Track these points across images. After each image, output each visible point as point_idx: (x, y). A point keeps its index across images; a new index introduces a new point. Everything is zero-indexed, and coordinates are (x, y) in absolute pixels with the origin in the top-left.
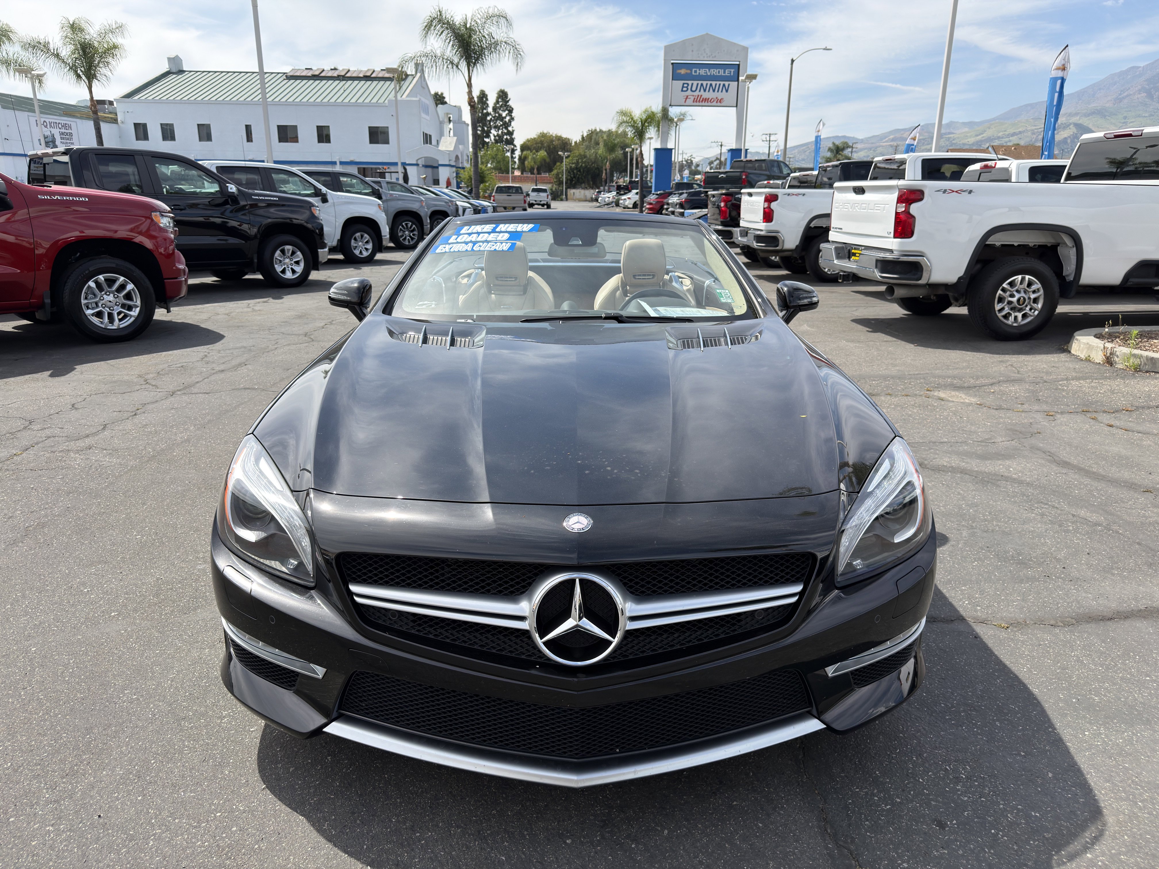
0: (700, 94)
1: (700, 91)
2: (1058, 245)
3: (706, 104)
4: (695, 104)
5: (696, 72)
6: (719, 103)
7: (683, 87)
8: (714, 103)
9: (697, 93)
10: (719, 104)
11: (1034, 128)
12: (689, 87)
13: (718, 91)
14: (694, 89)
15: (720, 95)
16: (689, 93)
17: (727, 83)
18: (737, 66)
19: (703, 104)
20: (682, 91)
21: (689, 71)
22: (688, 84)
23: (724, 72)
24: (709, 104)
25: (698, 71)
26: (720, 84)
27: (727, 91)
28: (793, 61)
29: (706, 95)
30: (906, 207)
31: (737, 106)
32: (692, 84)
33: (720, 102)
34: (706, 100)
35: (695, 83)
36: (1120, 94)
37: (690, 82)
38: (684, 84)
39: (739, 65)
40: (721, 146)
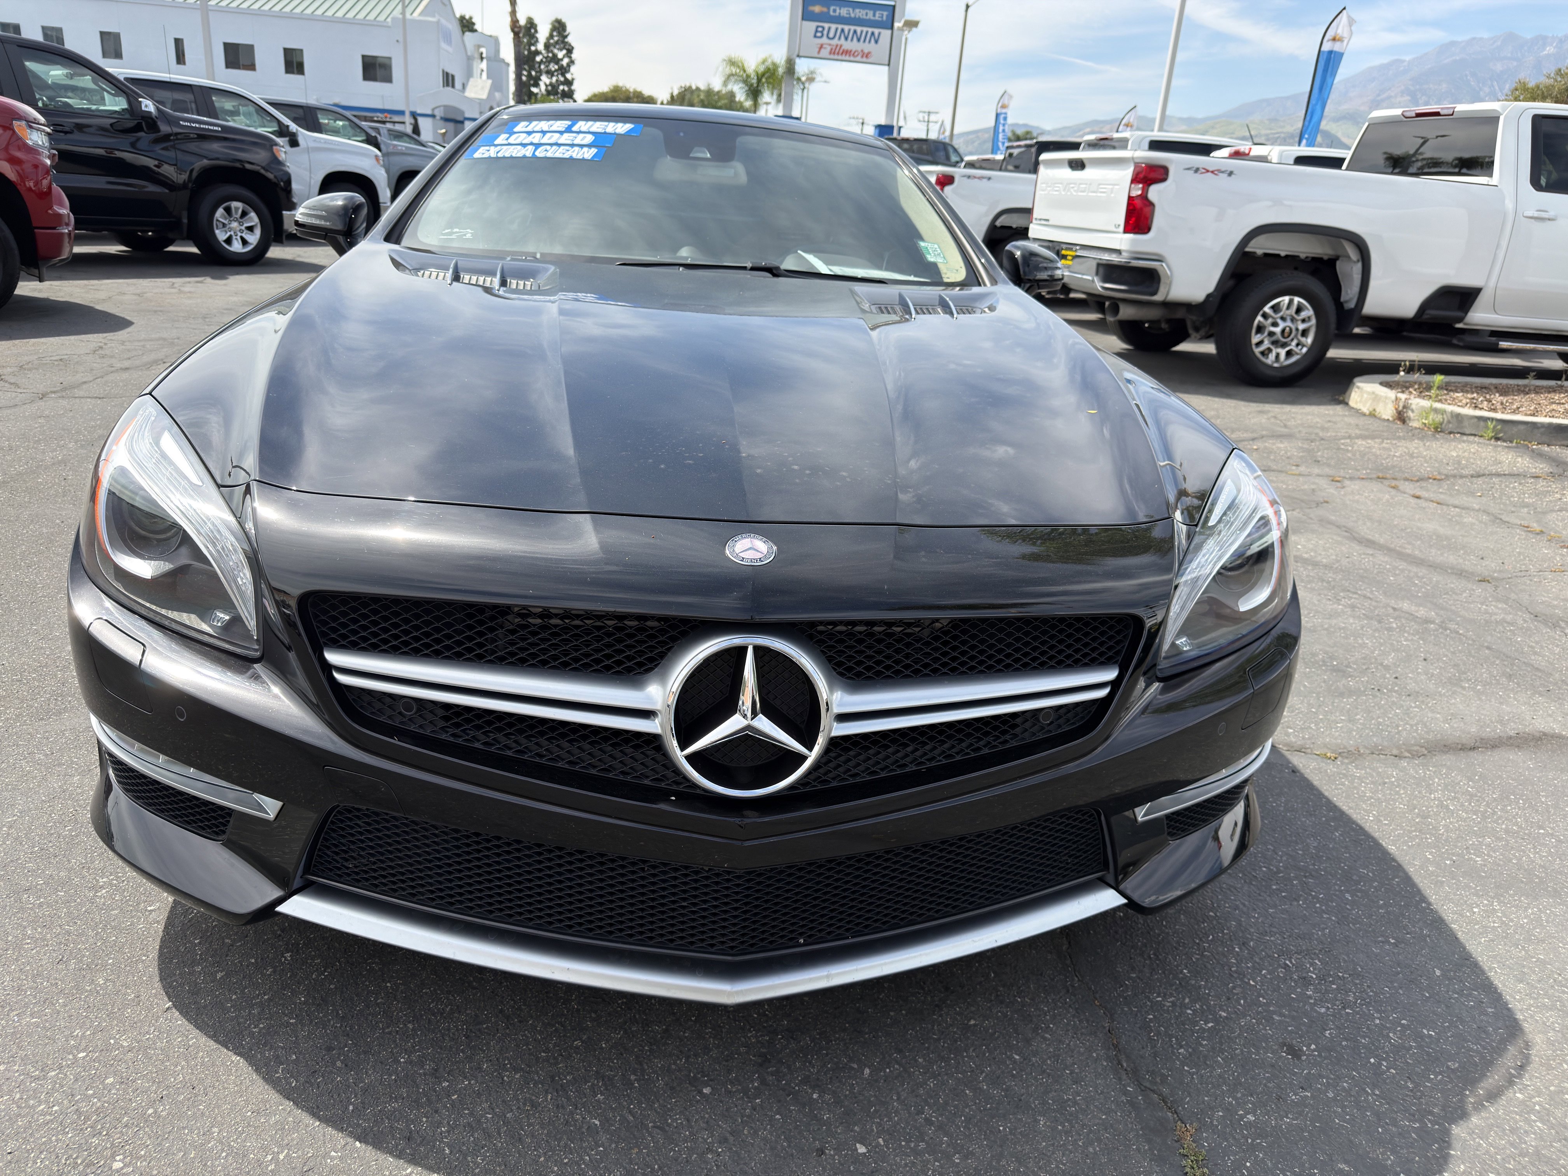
0: (839, 43)
1: (840, 38)
2: (1337, 258)
3: (847, 58)
4: (832, 56)
5: (835, 11)
6: (865, 57)
7: (817, 31)
8: (859, 58)
9: (835, 42)
10: (864, 59)
11: (1269, 132)
12: (825, 32)
13: (864, 41)
14: (831, 35)
15: (867, 47)
16: (824, 40)
17: (876, 31)
18: (891, 8)
19: (843, 57)
20: (815, 36)
21: (825, 10)
22: (823, 28)
23: (874, 15)
24: (852, 58)
25: (838, 11)
26: (867, 32)
27: (876, 42)
28: (968, 7)
29: (847, 45)
30: (1143, 189)
31: (889, 65)
32: (829, 29)
33: (867, 57)
34: (847, 52)
35: (833, 26)
36: (1379, 95)
37: (826, 25)
38: (818, 27)
39: (894, 7)
40: (863, 124)
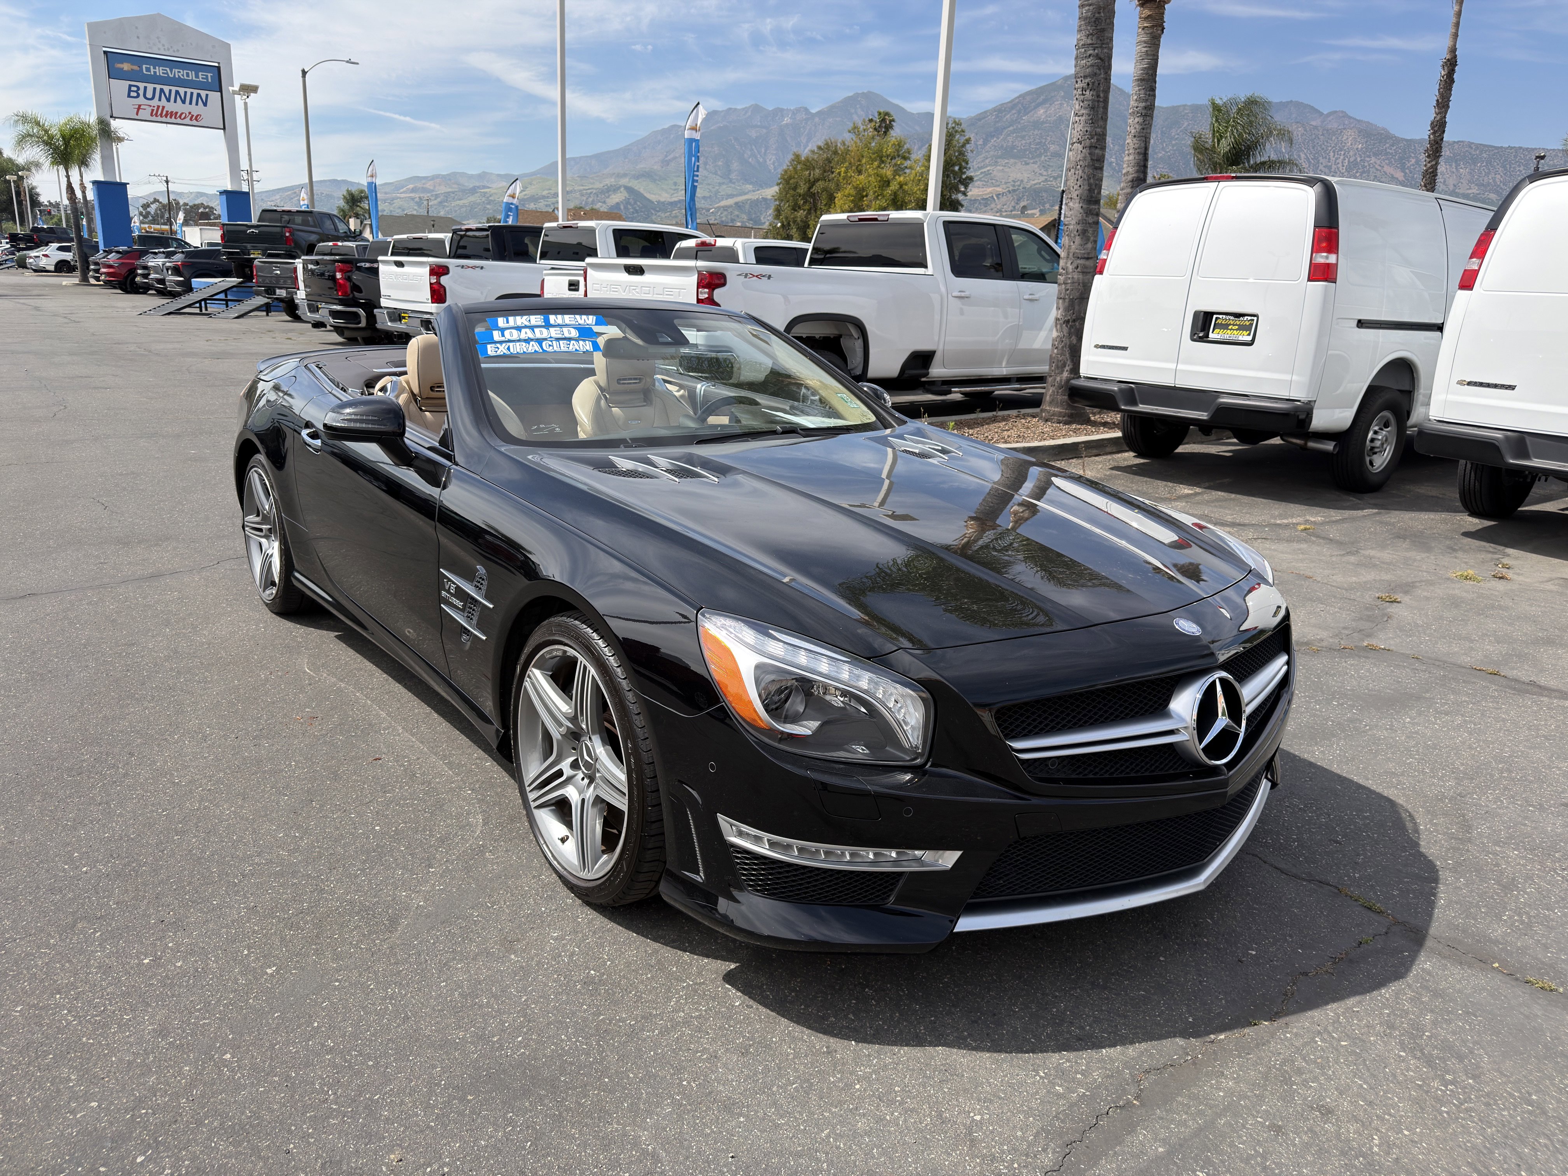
0: (161, 104)
1: (160, 100)
2: (840, 336)
3: (173, 120)
4: (154, 118)
5: (148, 70)
6: (195, 120)
7: (130, 91)
8: (187, 121)
9: (155, 102)
10: (194, 122)
11: (582, 188)
12: (141, 92)
13: (191, 103)
14: (149, 94)
15: (195, 110)
16: (141, 100)
17: (203, 93)
18: (216, 70)
19: (168, 119)
20: (129, 96)
21: (136, 68)
22: (138, 88)
23: (197, 76)
24: (179, 121)
25: (152, 70)
26: (192, 94)
27: (205, 104)
28: (304, 73)
29: (171, 107)
30: (708, 292)
31: (224, 129)
32: (145, 88)
33: (196, 119)
34: (172, 114)
35: (150, 87)
36: (666, 156)
37: (141, 85)
38: (130, 86)
39: (219, 68)
40: (167, 182)
